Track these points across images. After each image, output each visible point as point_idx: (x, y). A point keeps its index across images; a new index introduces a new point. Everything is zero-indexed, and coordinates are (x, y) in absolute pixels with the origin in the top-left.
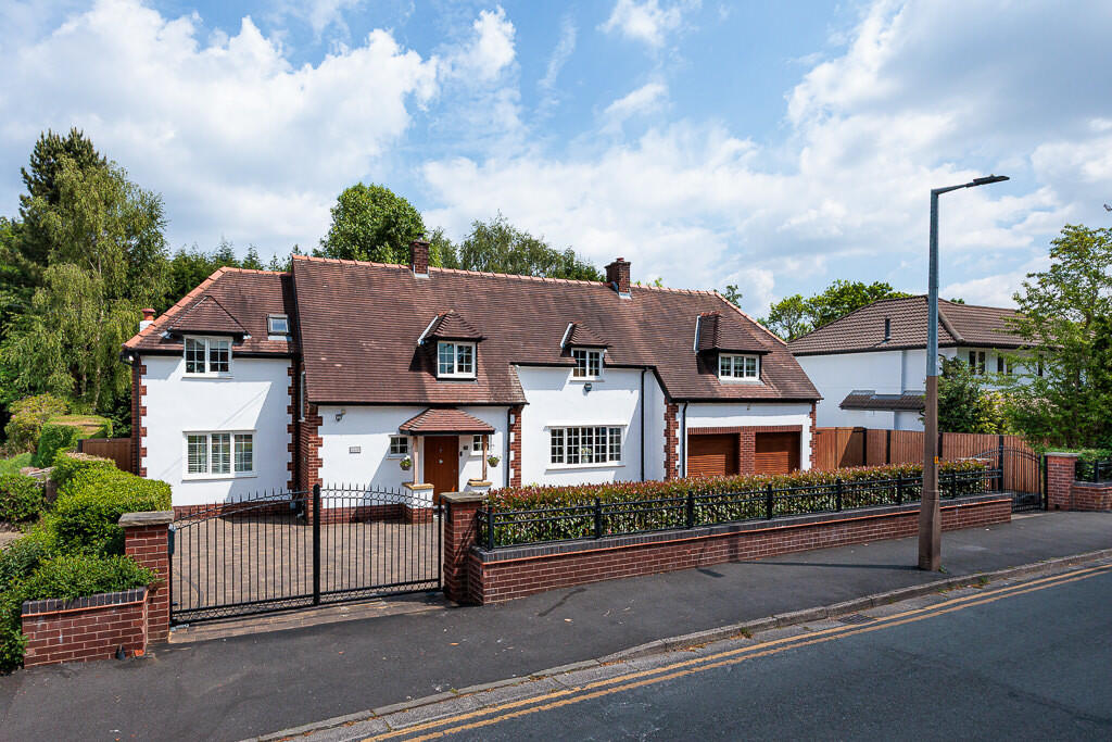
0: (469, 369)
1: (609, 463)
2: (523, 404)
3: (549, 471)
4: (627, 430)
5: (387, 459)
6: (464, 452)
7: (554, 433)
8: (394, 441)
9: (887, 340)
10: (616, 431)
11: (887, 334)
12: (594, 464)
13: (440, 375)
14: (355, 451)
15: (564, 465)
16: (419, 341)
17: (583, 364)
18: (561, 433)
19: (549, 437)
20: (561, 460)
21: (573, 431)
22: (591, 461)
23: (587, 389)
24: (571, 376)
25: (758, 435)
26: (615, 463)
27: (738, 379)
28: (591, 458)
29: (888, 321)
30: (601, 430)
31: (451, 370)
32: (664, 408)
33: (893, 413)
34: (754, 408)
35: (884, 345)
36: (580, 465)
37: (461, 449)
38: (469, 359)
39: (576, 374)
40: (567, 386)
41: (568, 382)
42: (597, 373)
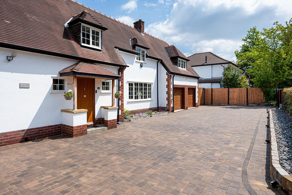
0: (97, 45)
1: (148, 99)
2: (126, 66)
4: (153, 85)
5: (50, 93)
6: (98, 90)
7: (129, 84)
8: (55, 81)
9: (206, 63)
10: (150, 85)
11: (206, 61)
12: (143, 100)
13: (83, 44)
14: (24, 86)
15: (134, 100)
16: (66, 25)
17: (140, 55)
18: (132, 84)
19: (128, 86)
20: (132, 98)
21: (136, 84)
22: (142, 98)
23: (141, 66)
24: (136, 60)
25: (189, 88)
26: (149, 99)
27: (182, 68)
28: (142, 96)
29: (206, 57)
30: (145, 85)
31: (88, 43)
32: (166, 77)
33: (211, 84)
34: (188, 79)
35: (206, 64)
36: (139, 100)
37: (96, 89)
38: (97, 39)
39: (137, 59)
41: (135, 62)
42: (144, 60)
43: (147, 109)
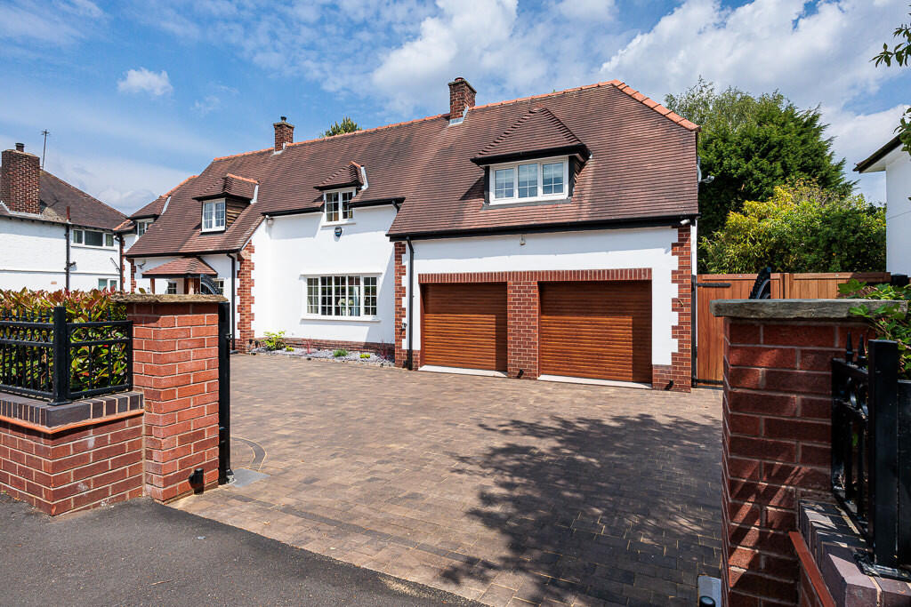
1: (366, 318)
2: (238, 251)
3: (304, 321)
4: (383, 278)
7: (309, 282)
10: (373, 279)
13: (203, 231)
15: (320, 316)
17: (336, 207)
18: (316, 281)
19: (305, 285)
20: (316, 310)
21: (327, 280)
23: (338, 235)
24: (324, 221)
26: (370, 318)
30: (355, 279)
31: (211, 226)
34: (533, 241)
39: (328, 219)
40: (320, 232)
41: (320, 227)
42: (350, 215)
43: (357, 344)
